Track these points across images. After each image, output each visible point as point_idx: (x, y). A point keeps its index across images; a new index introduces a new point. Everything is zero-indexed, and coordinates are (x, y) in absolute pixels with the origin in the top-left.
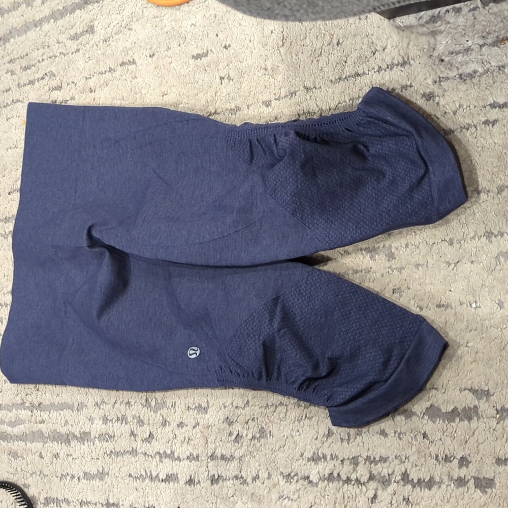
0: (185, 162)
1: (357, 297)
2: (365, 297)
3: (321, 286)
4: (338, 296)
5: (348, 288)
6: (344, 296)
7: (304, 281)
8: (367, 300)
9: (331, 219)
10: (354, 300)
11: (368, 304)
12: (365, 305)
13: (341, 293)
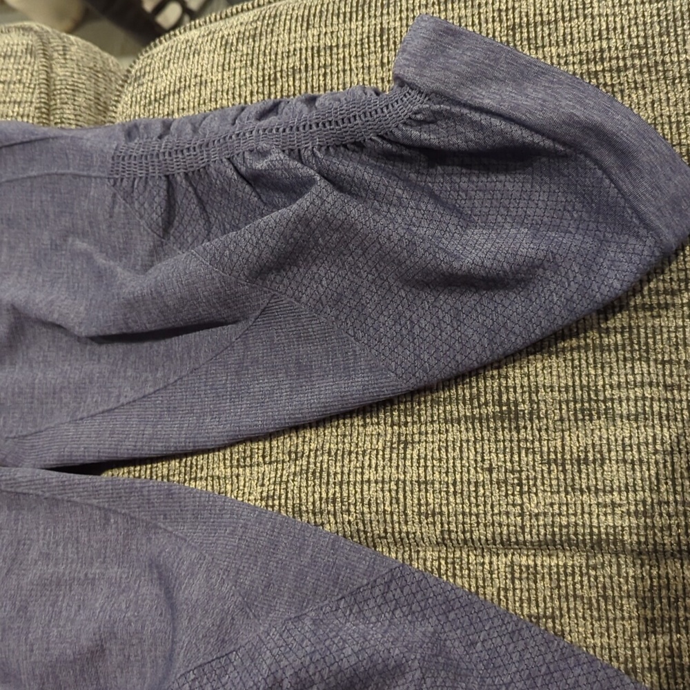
0: (9, 243)
1: (521, 645)
2: (543, 649)
3: (428, 612)
4: (474, 644)
5: (497, 622)
6: (488, 645)
7: (377, 591)
8: (549, 657)
9: (408, 314)
10: (516, 657)
11: (552, 667)
12: (543, 669)
13: (483, 635)
